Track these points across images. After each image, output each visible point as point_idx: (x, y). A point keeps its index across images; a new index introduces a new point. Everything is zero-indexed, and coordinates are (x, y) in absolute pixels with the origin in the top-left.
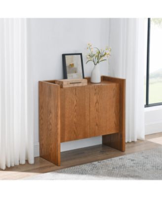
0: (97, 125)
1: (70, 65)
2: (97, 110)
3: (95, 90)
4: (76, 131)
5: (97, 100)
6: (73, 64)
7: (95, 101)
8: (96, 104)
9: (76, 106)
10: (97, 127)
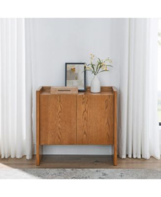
0: (85, 133)
1: (72, 69)
2: (85, 119)
3: (84, 99)
4: (60, 136)
5: (86, 109)
6: (75, 69)
7: (83, 109)
8: (84, 112)
9: (60, 112)
10: (85, 136)
